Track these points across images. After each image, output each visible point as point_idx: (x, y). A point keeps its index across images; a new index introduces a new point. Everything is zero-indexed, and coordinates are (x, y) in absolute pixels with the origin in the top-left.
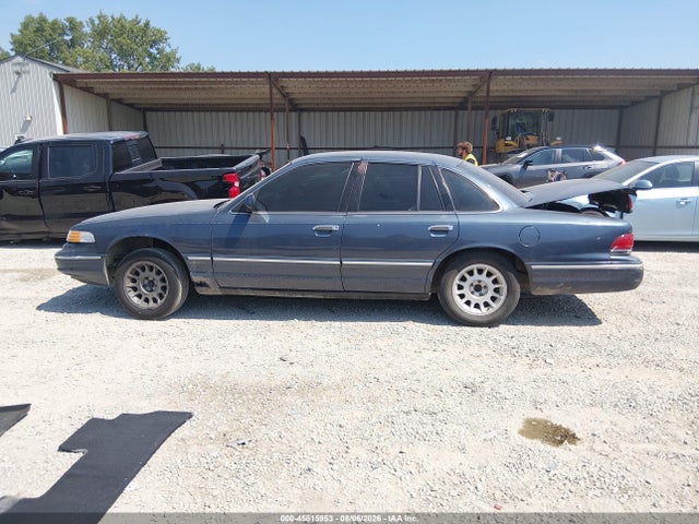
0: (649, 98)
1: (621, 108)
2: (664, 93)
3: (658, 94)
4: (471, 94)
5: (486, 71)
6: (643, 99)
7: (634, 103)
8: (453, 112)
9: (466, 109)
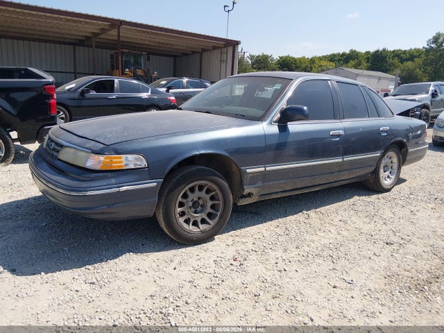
0: (194, 53)
1: (175, 57)
2: (204, 50)
3: (200, 51)
4: (95, 35)
5: (118, 20)
6: (190, 53)
7: (185, 54)
8: (72, 47)
9: (91, 46)
